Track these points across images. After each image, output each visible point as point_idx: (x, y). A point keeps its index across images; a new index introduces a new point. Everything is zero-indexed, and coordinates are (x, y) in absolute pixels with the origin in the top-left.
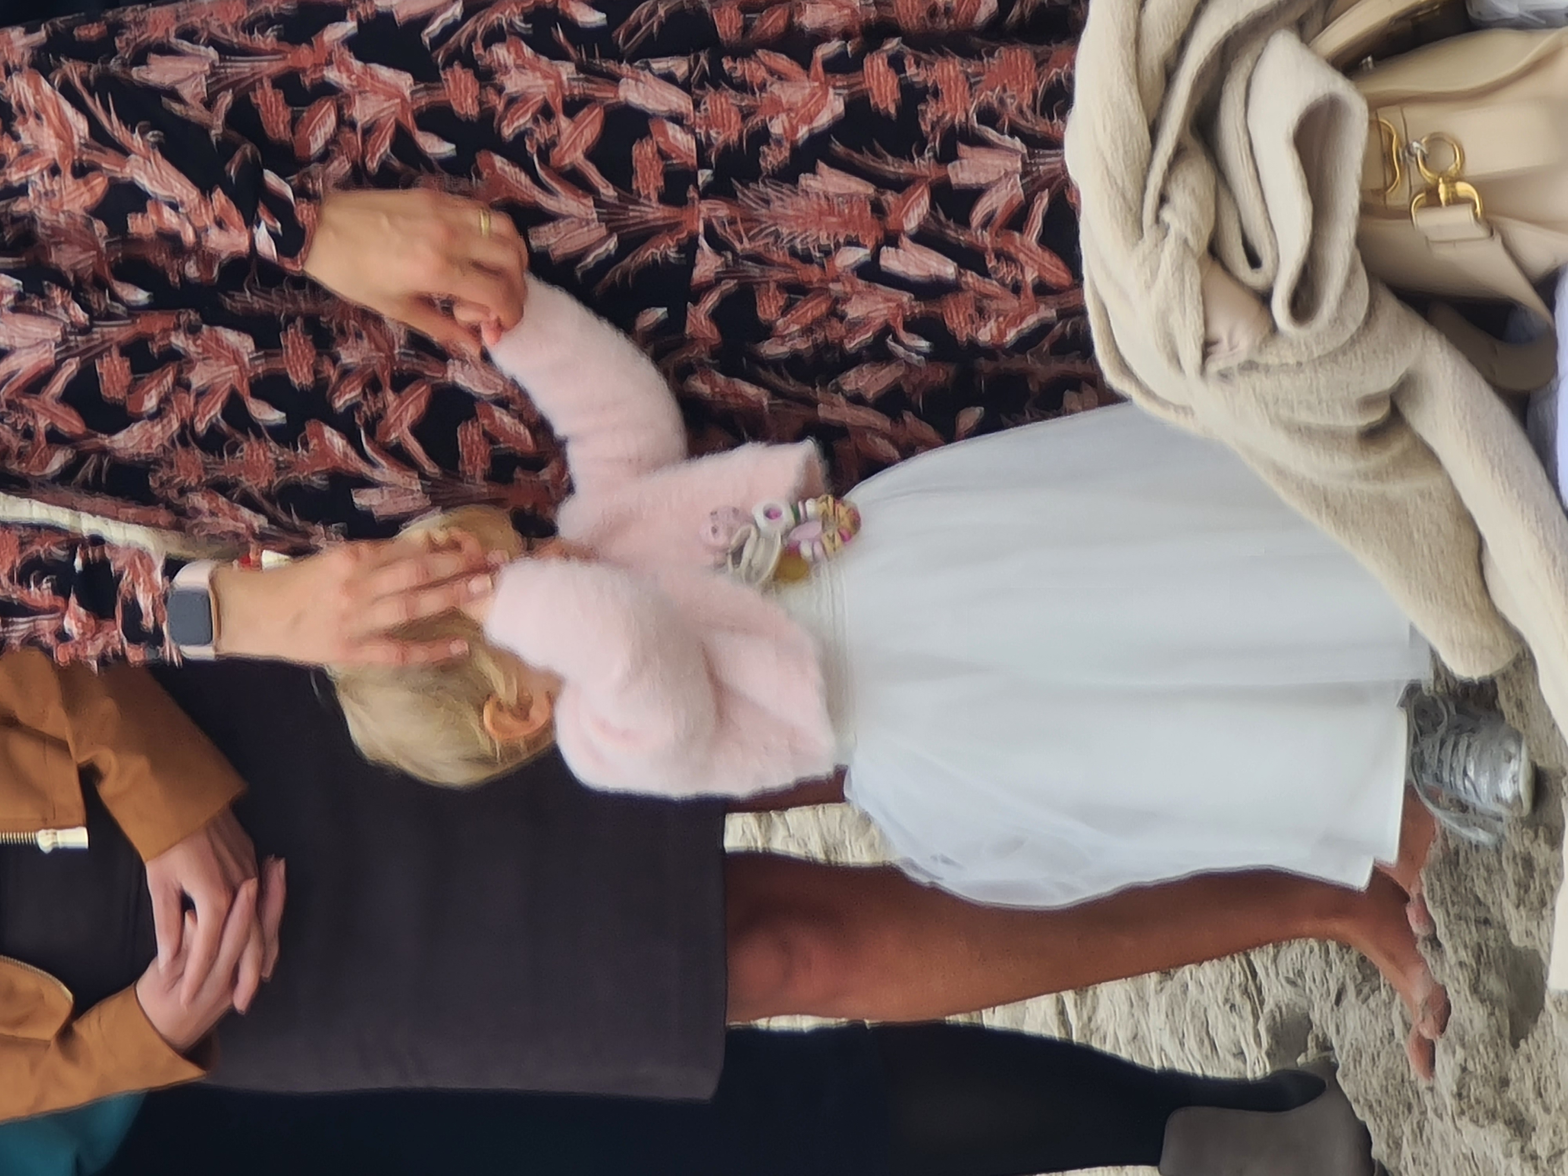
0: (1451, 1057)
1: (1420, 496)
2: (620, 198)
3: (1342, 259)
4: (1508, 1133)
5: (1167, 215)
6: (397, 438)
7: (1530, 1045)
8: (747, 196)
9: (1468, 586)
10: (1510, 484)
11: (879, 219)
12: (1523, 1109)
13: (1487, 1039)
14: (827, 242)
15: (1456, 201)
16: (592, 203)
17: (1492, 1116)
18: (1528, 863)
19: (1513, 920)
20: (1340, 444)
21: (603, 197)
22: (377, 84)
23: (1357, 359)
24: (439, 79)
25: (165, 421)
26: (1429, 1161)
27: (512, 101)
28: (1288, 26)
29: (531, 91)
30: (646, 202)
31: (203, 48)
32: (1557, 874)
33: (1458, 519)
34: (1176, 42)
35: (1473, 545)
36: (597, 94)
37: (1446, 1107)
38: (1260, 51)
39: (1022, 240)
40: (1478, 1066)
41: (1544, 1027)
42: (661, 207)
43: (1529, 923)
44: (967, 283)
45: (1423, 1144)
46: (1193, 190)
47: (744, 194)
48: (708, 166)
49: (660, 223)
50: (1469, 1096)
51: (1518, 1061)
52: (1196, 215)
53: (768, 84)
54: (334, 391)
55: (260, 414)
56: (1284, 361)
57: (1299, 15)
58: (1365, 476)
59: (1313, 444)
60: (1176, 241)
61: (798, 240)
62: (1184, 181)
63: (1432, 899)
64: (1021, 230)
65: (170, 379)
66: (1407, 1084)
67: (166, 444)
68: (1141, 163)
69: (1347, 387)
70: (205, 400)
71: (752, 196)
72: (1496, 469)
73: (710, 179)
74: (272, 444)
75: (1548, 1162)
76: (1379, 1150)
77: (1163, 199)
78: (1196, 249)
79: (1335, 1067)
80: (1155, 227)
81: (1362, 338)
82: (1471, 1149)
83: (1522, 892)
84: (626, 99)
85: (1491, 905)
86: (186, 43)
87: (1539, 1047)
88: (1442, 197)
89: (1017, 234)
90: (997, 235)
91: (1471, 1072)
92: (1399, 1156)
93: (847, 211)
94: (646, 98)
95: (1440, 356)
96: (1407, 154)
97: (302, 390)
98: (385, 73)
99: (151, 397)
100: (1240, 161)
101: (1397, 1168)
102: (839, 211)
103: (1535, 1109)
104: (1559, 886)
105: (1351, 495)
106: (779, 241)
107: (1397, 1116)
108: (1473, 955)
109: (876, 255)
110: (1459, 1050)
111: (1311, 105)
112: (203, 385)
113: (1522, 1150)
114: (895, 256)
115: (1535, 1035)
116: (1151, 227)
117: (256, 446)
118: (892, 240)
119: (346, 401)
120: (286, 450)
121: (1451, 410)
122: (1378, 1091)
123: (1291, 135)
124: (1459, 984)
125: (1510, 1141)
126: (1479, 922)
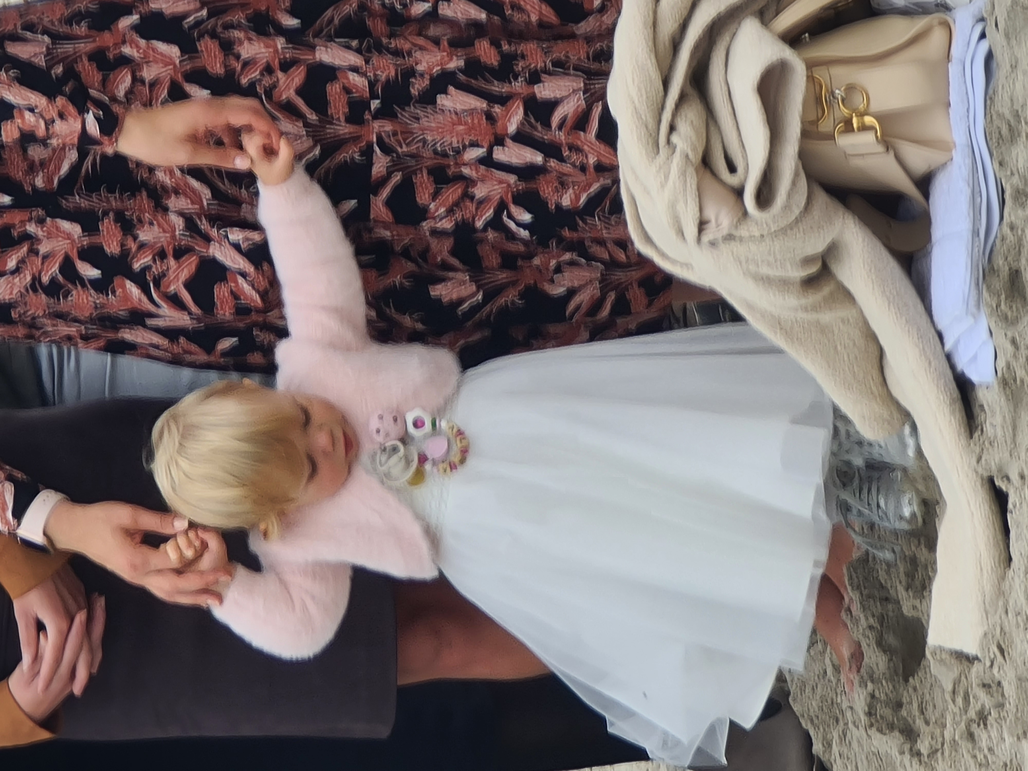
0: (864, 689)
1: (842, 321)
2: (320, 121)
3: (790, 166)
4: (901, 738)
5: (675, 138)
6: (175, 289)
7: (916, 681)
8: (404, 116)
9: (873, 380)
10: (900, 314)
11: (492, 124)
12: (911, 722)
13: (888, 676)
14: (457, 145)
15: (864, 128)
16: (302, 125)
17: (891, 727)
18: (913, 561)
19: (904, 598)
20: (789, 288)
21: (308, 121)
22: (157, 56)
23: (799, 233)
24: (196, 51)
25: (22, 275)
26: (850, 756)
27: (246, 64)
28: (754, 14)
29: (258, 56)
30: (337, 123)
31: (40, 36)
32: (933, 569)
33: (866, 337)
34: (680, 25)
35: (877, 353)
36: (302, 57)
37: (861, 722)
38: (735, 30)
39: (585, 137)
40: (882, 695)
41: (925, 668)
42: (347, 125)
43: (914, 601)
44: (551, 166)
45: (846, 745)
46: (692, 122)
47: (402, 115)
48: (377, 98)
49: (347, 136)
50: (876, 715)
51: (908, 691)
52: (694, 138)
53: (413, 52)
54: (133, 258)
55: (84, 271)
56: (752, 234)
57: (761, 6)
58: (806, 309)
59: (772, 288)
60: (681, 156)
61: (438, 145)
62: (686, 117)
63: (851, 584)
64: (584, 130)
65: (25, 249)
66: (835, 705)
67: (23, 290)
68: (657, 104)
69: (794, 251)
70: (48, 261)
71: (407, 116)
72: (891, 304)
73: (378, 106)
74: (92, 291)
75: (928, 757)
76: (817, 748)
77: (672, 128)
78: (694, 161)
79: (788, 694)
80: (667, 147)
81: (803, 219)
82: (877, 748)
83: (910, 580)
84: (320, 60)
85: (889, 588)
86: (28, 33)
87: (921, 681)
88: (855, 125)
89: (582, 133)
90: (568, 134)
91: (877, 698)
92: (830, 752)
93: (470, 121)
94: (334, 58)
95: (854, 230)
96: (831, 98)
97: (112, 256)
98: (162, 47)
99: (12, 260)
100: (723, 104)
101: (829, 760)
102: (465, 122)
103: (919, 723)
104: (934, 577)
105: (796, 320)
106: (426, 146)
107: (829, 726)
108: (878, 621)
109: (490, 152)
110: (870, 684)
111: (769, 66)
112: (47, 252)
113: (911, 749)
114: (502, 152)
115: (920, 674)
116: (665, 146)
117: (81, 292)
118: (499, 141)
119: (141, 264)
120: (101, 295)
121: (862, 266)
122: (817, 709)
123: (756, 86)
124: (869, 640)
125: (903, 743)
126: (882, 599)
